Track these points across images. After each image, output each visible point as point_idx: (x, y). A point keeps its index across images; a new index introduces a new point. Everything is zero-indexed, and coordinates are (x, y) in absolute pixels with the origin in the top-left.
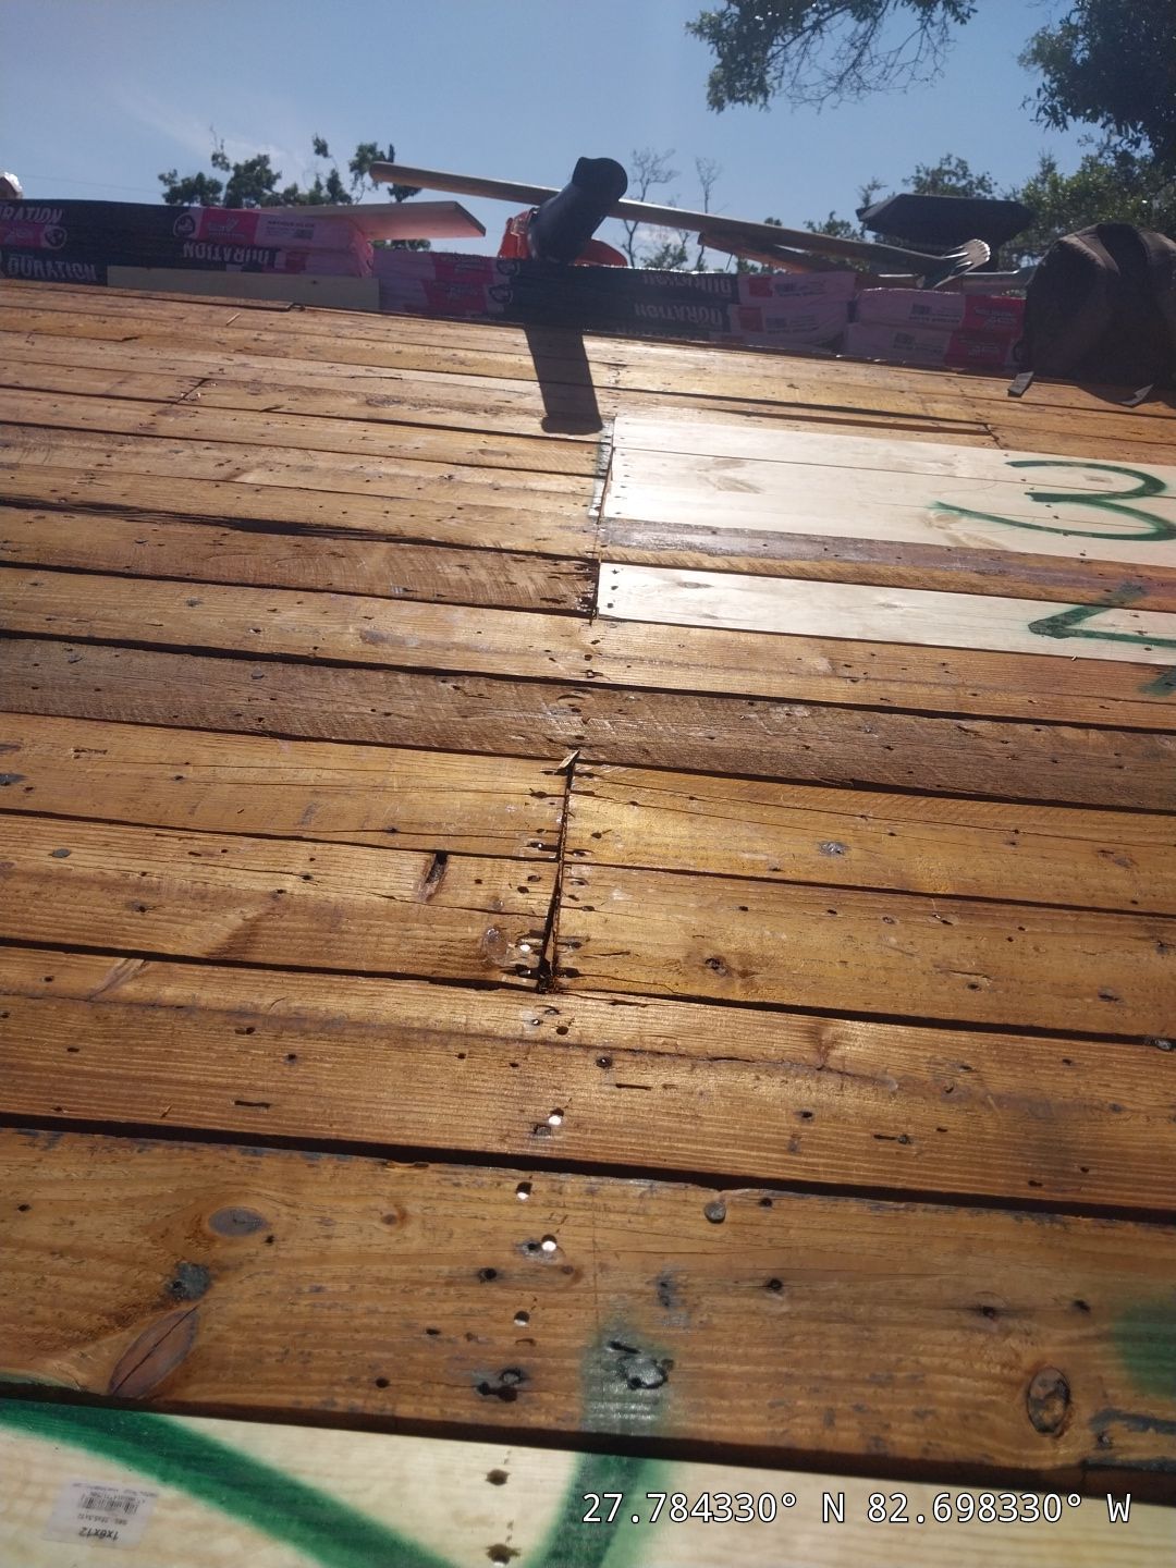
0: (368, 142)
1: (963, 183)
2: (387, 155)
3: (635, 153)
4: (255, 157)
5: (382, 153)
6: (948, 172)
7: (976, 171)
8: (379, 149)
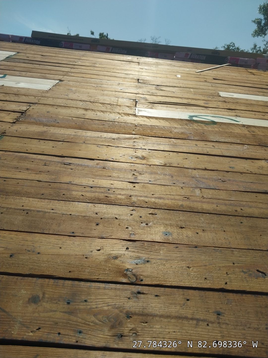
0: (102, 32)
1: (233, 48)
2: (106, 35)
3: (151, 37)
4: (76, 34)
5: (105, 35)
6: (231, 46)
7: (237, 46)
8: (104, 34)
